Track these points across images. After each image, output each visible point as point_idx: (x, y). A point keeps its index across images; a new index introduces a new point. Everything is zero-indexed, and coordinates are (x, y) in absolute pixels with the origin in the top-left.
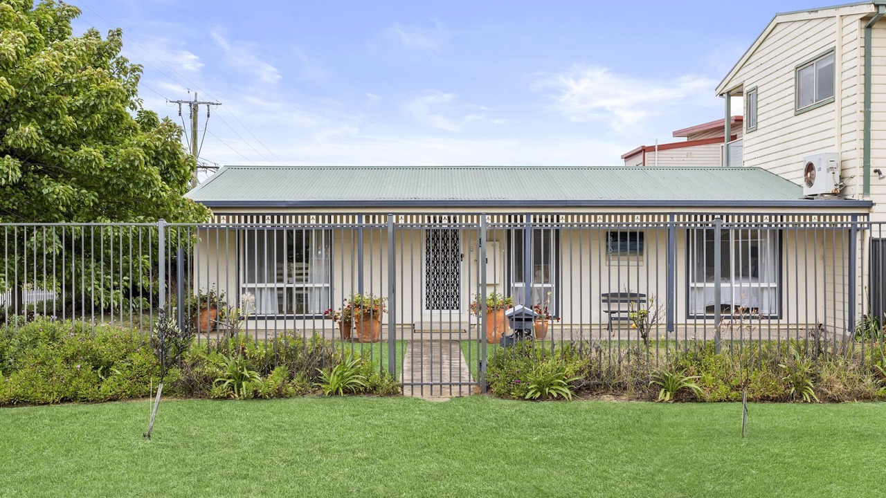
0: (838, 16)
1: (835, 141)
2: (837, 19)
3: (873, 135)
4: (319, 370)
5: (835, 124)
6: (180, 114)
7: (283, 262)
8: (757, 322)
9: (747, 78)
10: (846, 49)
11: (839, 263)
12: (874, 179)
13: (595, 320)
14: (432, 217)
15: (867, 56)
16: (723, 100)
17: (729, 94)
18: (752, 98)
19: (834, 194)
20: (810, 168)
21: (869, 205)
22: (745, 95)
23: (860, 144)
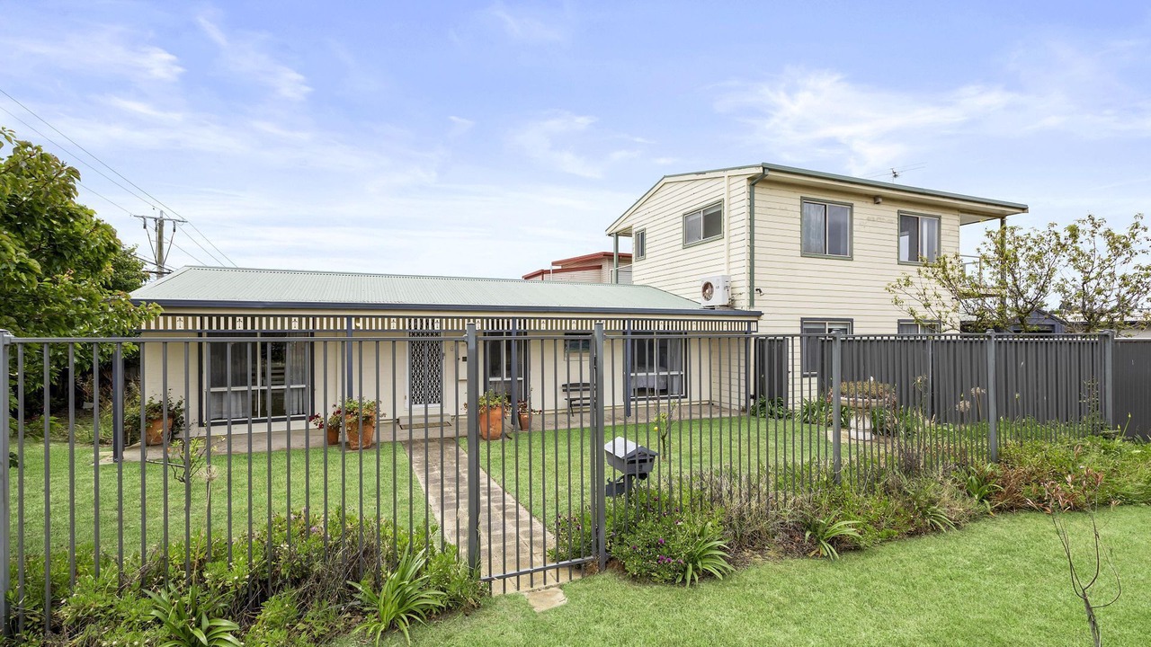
0: (726, 177)
1: (725, 267)
2: (726, 178)
3: (757, 263)
4: (354, 584)
5: (725, 254)
6: (145, 227)
7: (256, 363)
8: (677, 400)
9: (636, 223)
10: (732, 200)
11: (734, 356)
12: (756, 296)
13: (549, 405)
14: (424, 320)
15: (752, 206)
16: (612, 239)
17: (617, 234)
18: (641, 238)
19: (727, 306)
20: (707, 286)
21: (759, 314)
22: (634, 236)
23: (746, 270)
